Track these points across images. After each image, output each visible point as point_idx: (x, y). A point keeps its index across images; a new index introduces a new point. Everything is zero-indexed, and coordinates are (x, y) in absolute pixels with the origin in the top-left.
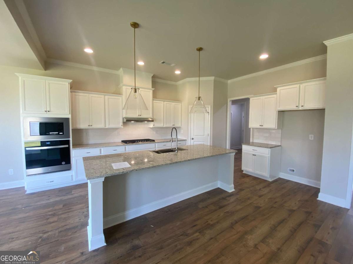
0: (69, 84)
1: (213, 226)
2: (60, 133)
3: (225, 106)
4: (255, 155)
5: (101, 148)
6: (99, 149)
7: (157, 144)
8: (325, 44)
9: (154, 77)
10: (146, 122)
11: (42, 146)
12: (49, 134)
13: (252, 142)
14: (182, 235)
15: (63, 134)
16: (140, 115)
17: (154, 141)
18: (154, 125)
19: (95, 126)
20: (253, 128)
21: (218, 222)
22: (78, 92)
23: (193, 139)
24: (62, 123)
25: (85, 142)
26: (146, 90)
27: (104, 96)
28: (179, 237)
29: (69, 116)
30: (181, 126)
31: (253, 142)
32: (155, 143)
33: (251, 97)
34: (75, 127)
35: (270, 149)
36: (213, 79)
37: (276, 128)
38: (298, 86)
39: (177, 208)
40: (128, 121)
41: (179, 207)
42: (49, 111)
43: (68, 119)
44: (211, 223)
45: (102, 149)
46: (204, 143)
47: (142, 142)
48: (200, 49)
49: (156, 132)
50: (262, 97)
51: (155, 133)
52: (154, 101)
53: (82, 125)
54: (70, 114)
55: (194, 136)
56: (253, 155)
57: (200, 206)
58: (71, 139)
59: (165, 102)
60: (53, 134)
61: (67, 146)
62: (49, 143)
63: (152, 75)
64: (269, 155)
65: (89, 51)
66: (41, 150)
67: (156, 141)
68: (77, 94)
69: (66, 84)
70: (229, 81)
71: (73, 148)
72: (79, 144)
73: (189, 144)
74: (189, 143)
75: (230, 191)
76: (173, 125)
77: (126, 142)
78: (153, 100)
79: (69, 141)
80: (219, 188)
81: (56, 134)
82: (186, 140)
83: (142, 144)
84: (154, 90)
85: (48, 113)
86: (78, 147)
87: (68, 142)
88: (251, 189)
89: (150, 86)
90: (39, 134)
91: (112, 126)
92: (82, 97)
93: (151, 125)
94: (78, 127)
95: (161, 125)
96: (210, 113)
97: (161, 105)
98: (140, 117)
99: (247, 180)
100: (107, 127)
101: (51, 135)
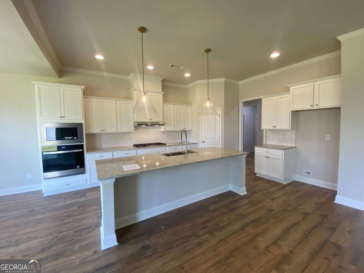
0: (81, 90)
1: (223, 228)
2: (74, 138)
3: (237, 107)
4: (268, 157)
5: (113, 152)
6: (112, 153)
7: (168, 148)
8: (339, 39)
9: (163, 81)
10: (157, 126)
11: (58, 150)
12: (64, 139)
13: (265, 144)
14: (192, 236)
15: (77, 139)
16: (151, 119)
17: (165, 144)
18: (165, 129)
19: (108, 131)
20: (266, 130)
21: (228, 225)
22: (91, 98)
23: (204, 142)
24: (76, 129)
25: (98, 146)
26: (156, 94)
27: (115, 101)
28: (189, 239)
29: (83, 121)
30: (192, 129)
31: (267, 144)
32: (166, 146)
33: (263, 98)
34: (88, 132)
35: (283, 151)
36: (224, 81)
37: (290, 129)
38: (312, 84)
39: (188, 210)
40: (139, 125)
41: (190, 210)
42: (63, 117)
43: (81, 125)
44: (222, 225)
45: (115, 153)
46: (215, 146)
47: (153, 145)
48: (208, 51)
49: (167, 135)
50: (274, 98)
51: (166, 137)
52: (164, 105)
53: (95, 130)
54: (83, 119)
55: (205, 139)
56: (266, 157)
57: (211, 208)
58: (85, 144)
59: (175, 106)
60: (68, 138)
61: (81, 150)
62: (64, 148)
63: (162, 79)
64: (283, 157)
65: (99, 57)
66: (58, 154)
67: (167, 145)
68: (89, 100)
69: (78, 90)
70: (241, 82)
71: (87, 152)
72: (92, 149)
73: (200, 147)
74: (201, 145)
75: (242, 194)
76: (184, 129)
77: (137, 146)
79: (83, 145)
80: (230, 191)
81: (71, 139)
82: (197, 143)
83: (153, 147)
84: (164, 94)
85: (63, 118)
86: (91, 151)
87: (81, 147)
88: (264, 191)
89: (160, 89)
90: (55, 139)
91: (124, 130)
92: (95, 102)
93: (162, 129)
94: (91, 132)
95: (172, 129)
96: (221, 115)
97: (171, 108)
98: (151, 121)
99: (260, 183)
100: (119, 131)
101: (66, 140)
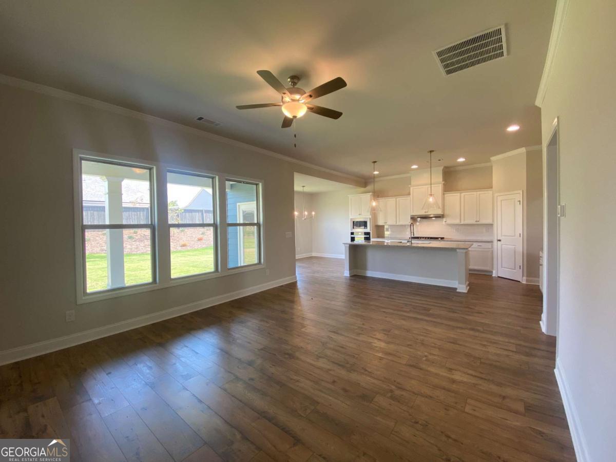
0: (370, 196)
15: (367, 228)
16: (427, 212)
17: (443, 239)
18: (446, 222)
19: (388, 223)
23: (500, 241)
24: (367, 222)
29: (370, 217)
36: (526, 151)
42: (360, 214)
46: (515, 248)
49: (456, 230)
52: (446, 195)
54: (370, 215)
55: (501, 236)
58: (371, 232)
60: (362, 228)
61: (368, 236)
63: (442, 168)
73: (496, 249)
74: (496, 246)
76: (476, 221)
78: (444, 194)
82: (492, 242)
84: (444, 183)
89: (440, 179)
91: (401, 223)
93: (443, 222)
95: (457, 221)
96: (521, 202)
98: (427, 214)
100: (398, 224)
